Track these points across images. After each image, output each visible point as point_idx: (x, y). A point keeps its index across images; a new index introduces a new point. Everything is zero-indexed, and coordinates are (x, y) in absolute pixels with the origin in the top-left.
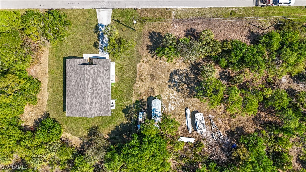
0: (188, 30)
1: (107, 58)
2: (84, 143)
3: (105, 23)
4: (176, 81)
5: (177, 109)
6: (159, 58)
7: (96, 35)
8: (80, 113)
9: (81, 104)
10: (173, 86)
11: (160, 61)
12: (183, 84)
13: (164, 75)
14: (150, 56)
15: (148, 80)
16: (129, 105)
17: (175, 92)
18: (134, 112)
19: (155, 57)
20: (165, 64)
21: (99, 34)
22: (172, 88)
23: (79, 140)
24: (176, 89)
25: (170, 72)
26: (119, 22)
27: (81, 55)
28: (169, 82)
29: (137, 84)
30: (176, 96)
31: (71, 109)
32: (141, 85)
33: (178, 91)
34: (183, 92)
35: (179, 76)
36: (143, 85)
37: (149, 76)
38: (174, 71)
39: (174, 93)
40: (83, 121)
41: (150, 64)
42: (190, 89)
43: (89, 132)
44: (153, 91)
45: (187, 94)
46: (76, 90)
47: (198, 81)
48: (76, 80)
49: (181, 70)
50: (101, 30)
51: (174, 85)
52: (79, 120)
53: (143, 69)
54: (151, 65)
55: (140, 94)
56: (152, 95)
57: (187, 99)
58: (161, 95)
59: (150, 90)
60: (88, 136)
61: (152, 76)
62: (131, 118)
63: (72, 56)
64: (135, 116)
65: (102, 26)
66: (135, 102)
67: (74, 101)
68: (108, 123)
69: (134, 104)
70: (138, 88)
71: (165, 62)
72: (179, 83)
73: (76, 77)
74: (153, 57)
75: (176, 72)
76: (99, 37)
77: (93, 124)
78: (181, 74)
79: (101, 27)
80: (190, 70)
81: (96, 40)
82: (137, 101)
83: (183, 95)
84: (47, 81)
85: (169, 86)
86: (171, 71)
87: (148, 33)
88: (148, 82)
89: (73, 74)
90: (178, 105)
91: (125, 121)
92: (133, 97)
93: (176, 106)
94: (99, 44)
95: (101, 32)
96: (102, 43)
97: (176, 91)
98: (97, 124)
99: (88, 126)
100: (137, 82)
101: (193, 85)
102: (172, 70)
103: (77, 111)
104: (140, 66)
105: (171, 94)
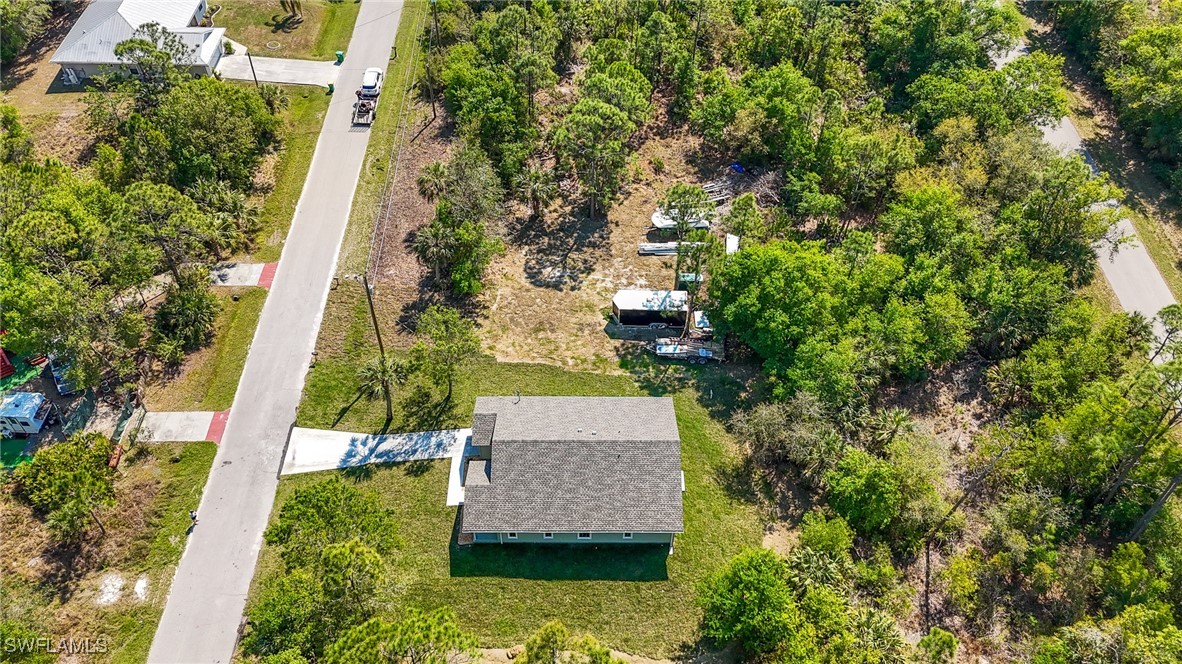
1: (471, 434)
3: (343, 448)
6: (485, 312)
10: (575, 281)
14: (475, 331)
15: (552, 336)
16: (637, 385)
18: (659, 372)
21: (378, 466)
23: (776, 534)
25: (531, 286)
27: (448, 514)
28: (561, 290)
31: (653, 507)
33: (589, 270)
35: (544, 268)
38: (527, 278)
39: (595, 277)
41: (500, 333)
42: (583, 246)
43: (738, 500)
44: (589, 324)
45: (598, 253)
47: (561, 230)
49: (527, 262)
51: (571, 277)
52: (696, 523)
55: (597, 355)
59: (587, 332)
61: (540, 327)
63: (447, 544)
65: (350, 455)
69: (631, 372)
70: (579, 361)
71: (498, 298)
74: (478, 325)
75: (533, 276)
76: (388, 465)
77: (708, 480)
78: (537, 263)
79: (354, 460)
80: (526, 244)
81: (399, 471)
82: (623, 365)
83: (600, 260)
85: (573, 289)
86: (527, 285)
87: (399, 335)
89: (524, 495)
90: (631, 270)
91: (691, 394)
92: (607, 373)
94: (415, 461)
95: (373, 460)
96: (415, 452)
97: (589, 274)
101: (571, 241)
104: (507, 354)
105: (599, 285)
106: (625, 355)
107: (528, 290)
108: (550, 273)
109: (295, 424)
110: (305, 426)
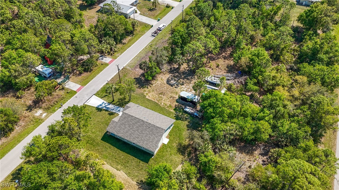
6: (151, 86)
7: (104, 112)
11: (154, 85)
12: (179, 81)
13: (165, 87)
14: (146, 89)
18: (183, 114)
22: (179, 87)
26: (106, 96)
28: (172, 87)
29: (161, 104)
30: (186, 87)
33: (183, 84)
36: (164, 101)
37: (160, 95)
38: (166, 81)
41: (151, 91)
42: (185, 78)
47: (182, 73)
49: (169, 78)
51: (177, 85)
53: (153, 96)
55: (170, 105)
56: (176, 99)
59: (172, 99)
62: (186, 118)
66: (175, 111)
67: (145, 137)
70: (165, 105)
71: (157, 83)
73: (127, 126)
76: (106, 110)
77: (175, 145)
79: (101, 107)
80: (172, 73)
81: (107, 113)
83: (187, 83)
84: (110, 167)
85: (175, 87)
88: (164, 97)
91: (186, 123)
92: (169, 110)
95: (104, 108)
96: (113, 110)
98: (177, 142)
104: (149, 97)
105: (182, 89)
106: (177, 107)
107: (165, 84)
108: (173, 82)
109: (94, 95)
110: (96, 96)
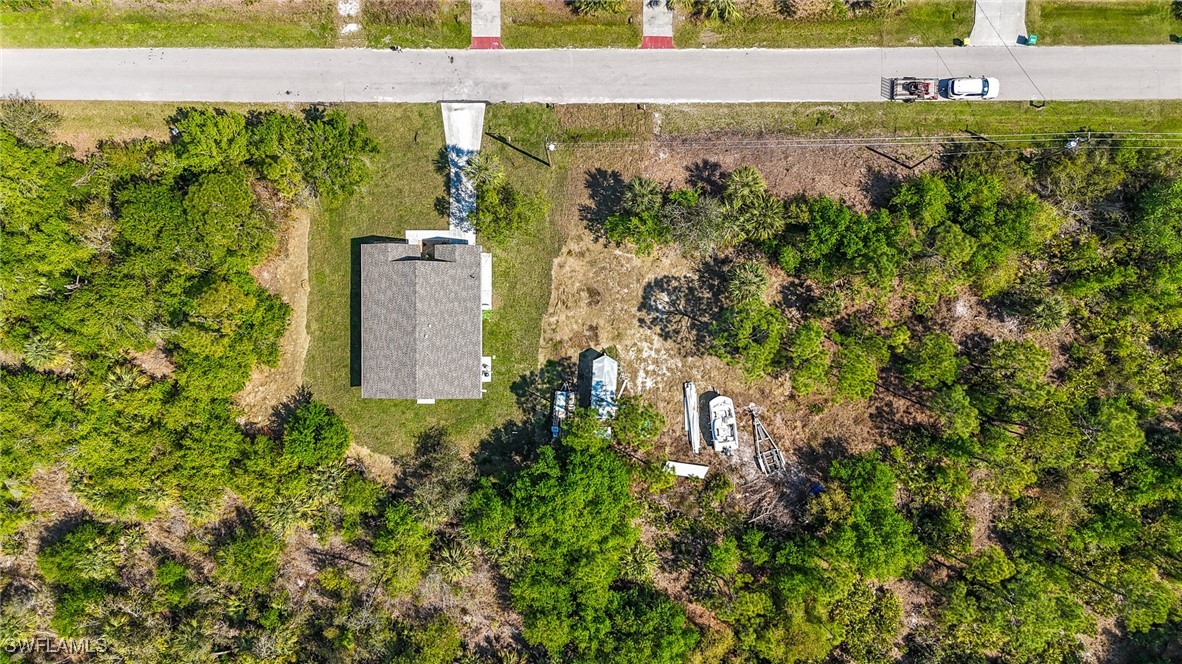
0: (697, 165)
1: (470, 243)
2: (404, 473)
3: (465, 146)
4: (660, 307)
5: (660, 386)
6: (613, 244)
7: (440, 179)
8: (401, 388)
9: (404, 365)
10: (651, 323)
11: (618, 252)
12: (678, 317)
13: (626, 291)
14: (589, 237)
15: (583, 303)
16: (528, 373)
17: (656, 338)
18: (543, 392)
19: (602, 241)
20: (629, 260)
21: (448, 175)
22: (650, 328)
23: (392, 466)
24: (659, 331)
25: (644, 284)
26: (503, 140)
27: (399, 232)
28: (639, 310)
29: (552, 315)
30: (658, 351)
31: (376, 378)
32: (563, 317)
33: (665, 336)
34: (679, 340)
35: (668, 295)
36: (567, 317)
37: (584, 295)
38: (656, 279)
39: (655, 342)
40: (403, 413)
41: (588, 259)
42: (698, 330)
43: (418, 443)
44: (596, 335)
45: (689, 345)
46: (390, 328)
47: (722, 308)
48: (391, 301)
49: (676, 279)
50: (456, 165)
51: (655, 319)
52: (393, 409)
53: (569, 275)
54: (592, 263)
55: (561, 342)
56: (593, 347)
57: (690, 359)
58: (618, 346)
59: (587, 333)
60: (417, 454)
61: (593, 293)
62: (533, 409)
63: (375, 234)
64: (544, 402)
65: (459, 152)
66: (546, 366)
67: (385, 356)
68: (470, 421)
69: (542, 369)
70: (554, 327)
71: (629, 255)
72: (669, 313)
73: (389, 293)
74: (596, 240)
75: (660, 284)
76: (448, 184)
77: (432, 421)
78: (676, 288)
79: (454, 155)
80: (700, 277)
81: (441, 192)
82: (550, 363)
83: (677, 346)
84: (305, 305)
85: (641, 321)
86: (647, 280)
87: (585, 172)
88: (583, 310)
89: (383, 286)
90: (664, 374)
91: (518, 417)
92: (540, 350)
93: (659, 379)
94: (449, 203)
95: (453, 170)
96: (458, 201)
97: (661, 335)
98: (442, 422)
99: (419, 428)
100: (551, 310)
101: (706, 319)
102: (650, 277)
103: (394, 385)
104: (561, 266)
105: (645, 345)
106: (562, 365)
107: (639, 281)
108: (663, 299)
109: (488, 103)
110: (487, 112)
